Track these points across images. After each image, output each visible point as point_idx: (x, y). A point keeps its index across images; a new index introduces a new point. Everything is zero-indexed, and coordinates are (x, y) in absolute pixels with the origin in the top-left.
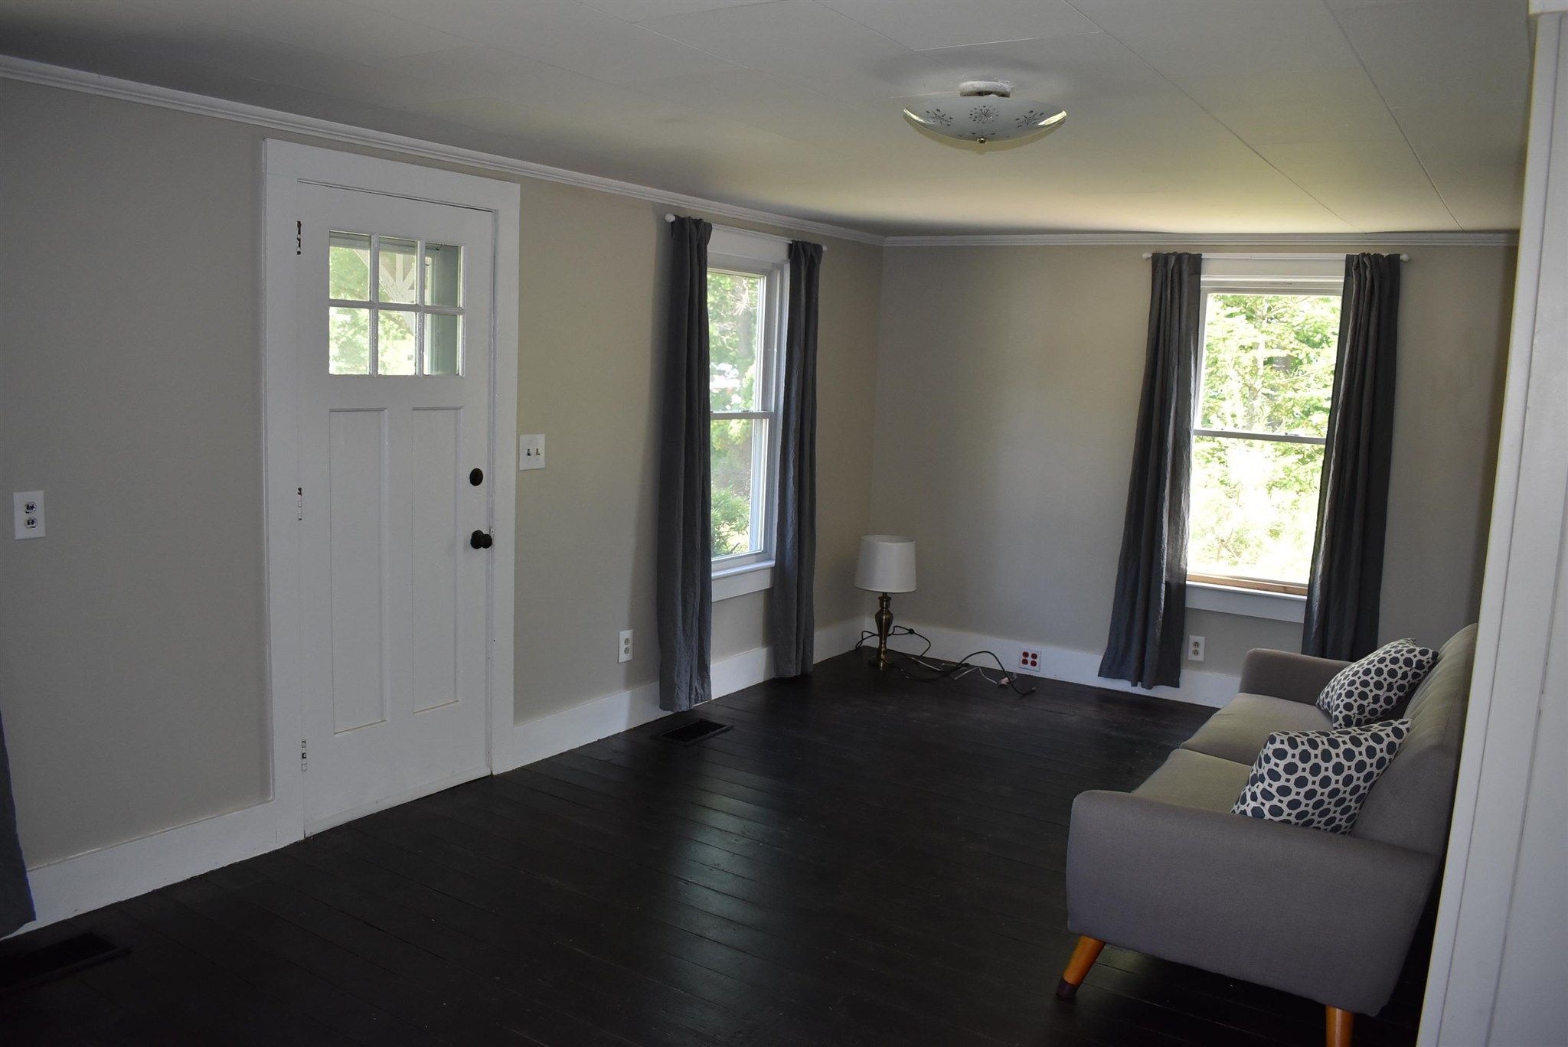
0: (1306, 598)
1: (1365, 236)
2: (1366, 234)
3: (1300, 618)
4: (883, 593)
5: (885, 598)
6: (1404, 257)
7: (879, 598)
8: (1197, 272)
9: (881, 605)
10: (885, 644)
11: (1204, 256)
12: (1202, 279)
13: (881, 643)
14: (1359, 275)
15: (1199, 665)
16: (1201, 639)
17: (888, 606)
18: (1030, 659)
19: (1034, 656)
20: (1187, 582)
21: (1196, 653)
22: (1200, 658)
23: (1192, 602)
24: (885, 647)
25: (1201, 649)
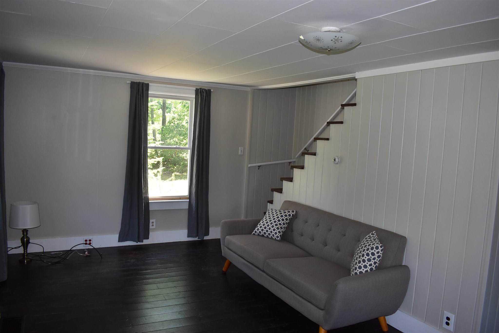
0: (189, 200)
1: (201, 83)
2: (201, 82)
3: (186, 207)
4: (24, 229)
5: (25, 231)
6: (212, 90)
7: (22, 231)
8: (148, 90)
9: (23, 234)
10: (27, 251)
11: (150, 84)
12: (149, 93)
13: (24, 252)
14: (201, 95)
15: (154, 230)
16: (154, 220)
17: (27, 234)
18: (88, 242)
19: (90, 240)
20: (149, 201)
21: (153, 225)
22: (154, 227)
23: (151, 208)
24: (27, 253)
25: (154, 224)
